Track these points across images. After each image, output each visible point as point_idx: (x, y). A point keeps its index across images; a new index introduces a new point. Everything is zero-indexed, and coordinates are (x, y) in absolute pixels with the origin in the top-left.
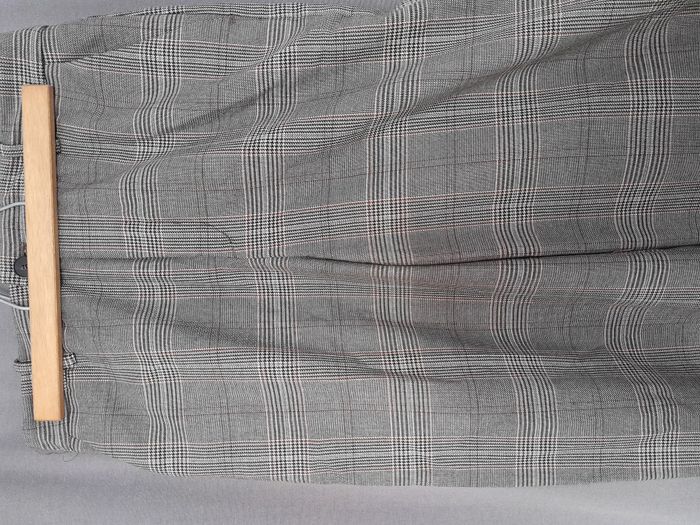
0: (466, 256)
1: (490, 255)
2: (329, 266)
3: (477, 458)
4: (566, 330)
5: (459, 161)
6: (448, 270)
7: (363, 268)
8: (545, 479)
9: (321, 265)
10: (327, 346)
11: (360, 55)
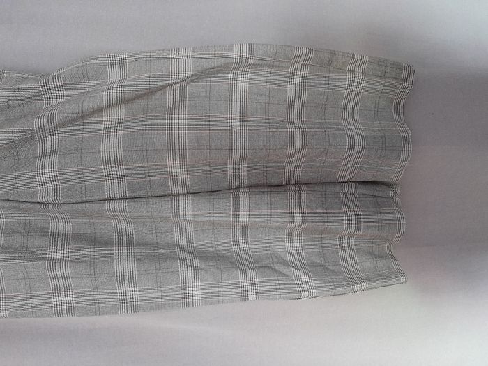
0: (89, 199)
1: (101, 198)
2: (17, 204)
3: (98, 300)
4: (154, 235)
5: (83, 151)
6: (80, 206)
7: (36, 205)
8: (134, 309)
9: (12, 204)
10: (18, 246)
11: (30, 98)
